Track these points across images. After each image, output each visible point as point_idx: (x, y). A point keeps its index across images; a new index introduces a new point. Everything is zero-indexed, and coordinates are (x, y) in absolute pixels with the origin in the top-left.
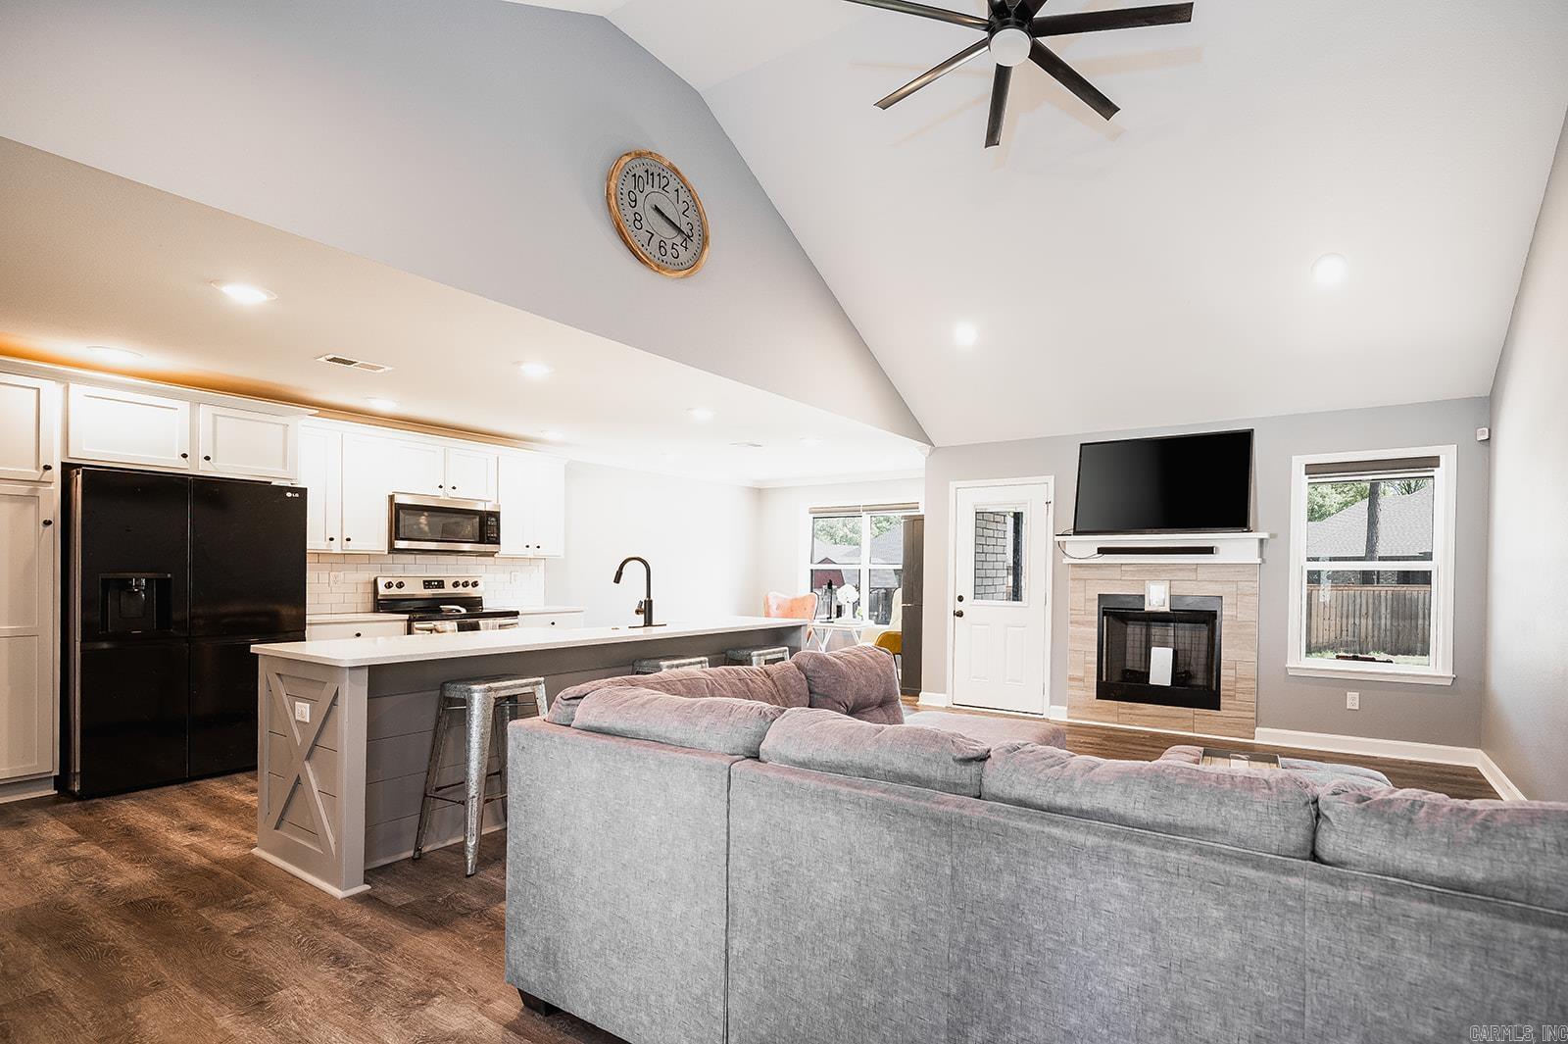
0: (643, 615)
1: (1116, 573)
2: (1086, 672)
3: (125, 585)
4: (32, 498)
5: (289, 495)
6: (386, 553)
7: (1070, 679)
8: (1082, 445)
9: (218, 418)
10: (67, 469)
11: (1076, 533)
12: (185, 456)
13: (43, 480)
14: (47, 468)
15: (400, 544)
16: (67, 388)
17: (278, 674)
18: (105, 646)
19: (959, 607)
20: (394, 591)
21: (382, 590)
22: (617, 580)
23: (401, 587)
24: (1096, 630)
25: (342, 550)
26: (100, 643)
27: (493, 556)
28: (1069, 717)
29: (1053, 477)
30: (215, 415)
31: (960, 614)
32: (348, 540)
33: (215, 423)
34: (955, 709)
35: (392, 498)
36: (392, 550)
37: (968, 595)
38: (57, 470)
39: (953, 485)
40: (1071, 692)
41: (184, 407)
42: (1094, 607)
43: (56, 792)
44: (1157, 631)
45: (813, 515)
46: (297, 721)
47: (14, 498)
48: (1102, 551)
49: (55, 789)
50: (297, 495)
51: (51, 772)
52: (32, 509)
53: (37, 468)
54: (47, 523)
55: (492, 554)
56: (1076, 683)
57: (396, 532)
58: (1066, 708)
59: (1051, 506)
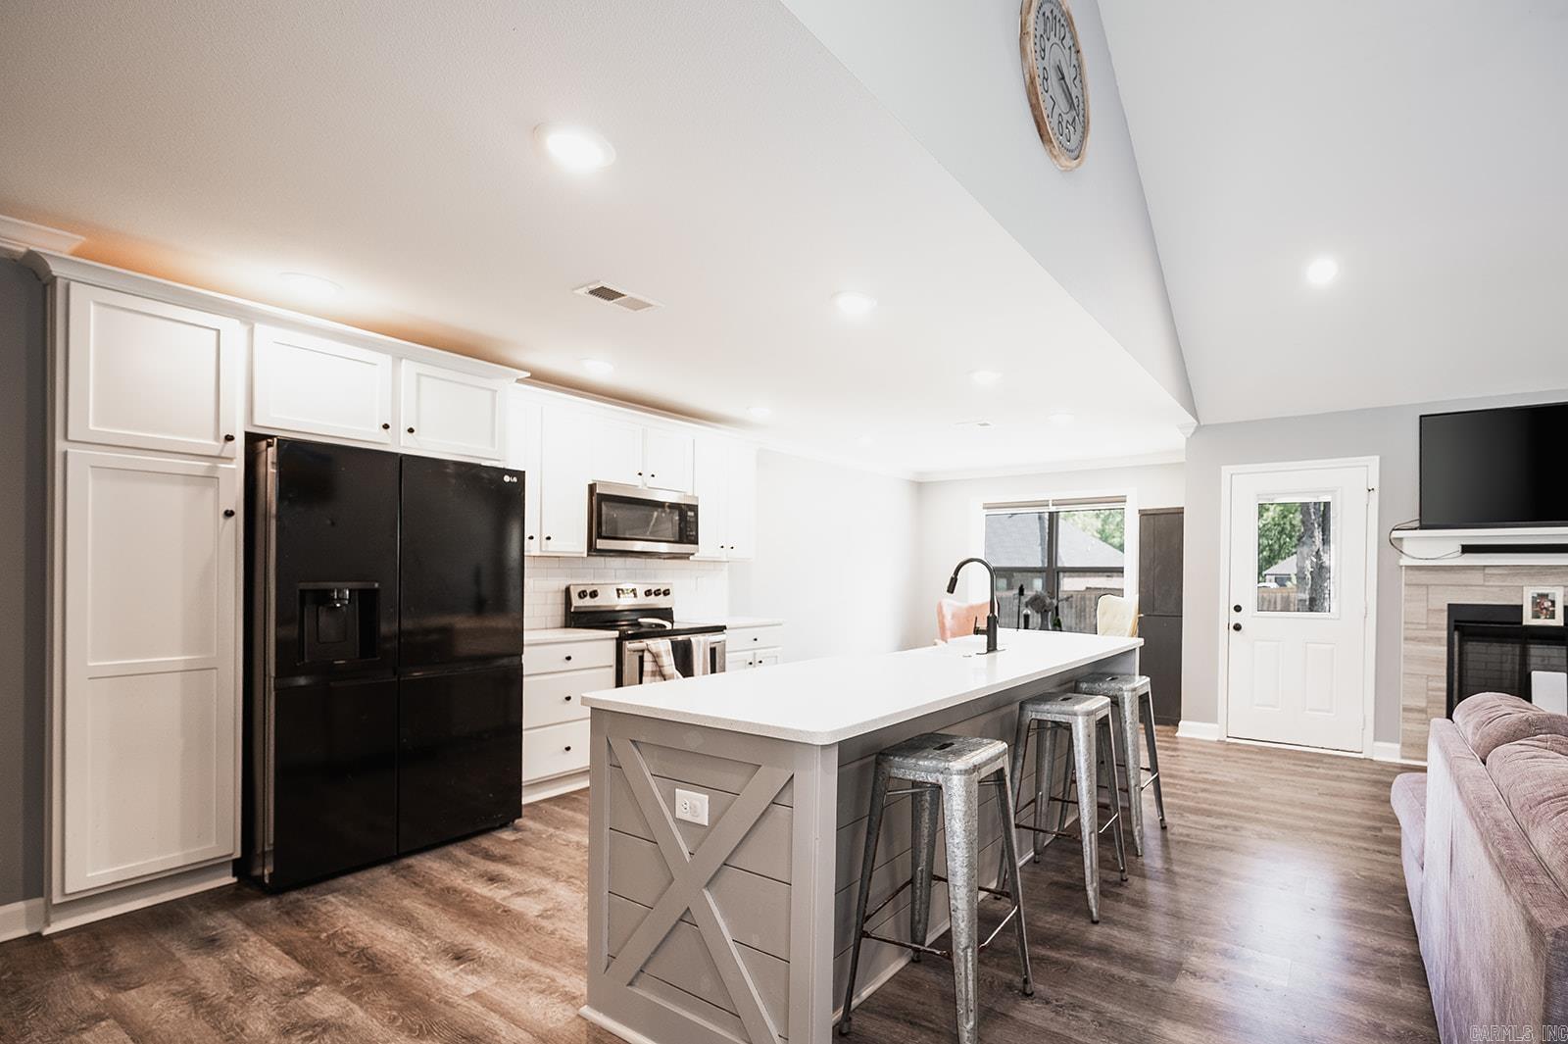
0: (985, 637)
1: (1477, 578)
2: (1429, 702)
3: (323, 598)
4: (210, 479)
5: (507, 479)
6: (585, 555)
7: (1405, 709)
8: (1421, 416)
9: (423, 379)
10: (252, 440)
11: (1422, 528)
12: (386, 427)
13: (223, 455)
14: (229, 438)
15: (601, 544)
16: (251, 332)
17: (633, 742)
18: (302, 681)
19: (1236, 618)
20: (588, 602)
21: (576, 602)
22: (951, 589)
23: (596, 596)
24: (1445, 648)
25: (541, 550)
26: (297, 678)
27: (688, 558)
28: (1403, 757)
29: (1377, 458)
30: (419, 375)
31: (1237, 628)
32: (549, 538)
33: (418, 382)
34: (1229, 744)
35: (592, 488)
36: (592, 549)
37: (1249, 603)
38: (240, 442)
39: (1226, 470)
40: (1408, 727)
41: (386, 360)
42: (1443, 620)
43: (235, 880)
44: (1536, 651)
45: (986, 512)
46: (680, 822)
47: (189, 478)
48: (1467, 549)
49: (234, 876)
50: (515, 480)
51: (230, 855)
52: (210, 493)
53: (217, 438)
54: (229, 514)
55: (685, 556)
56: (1416, 715)
57: (598, 528)
58: (1398, 746)
59: (1375, 495)
